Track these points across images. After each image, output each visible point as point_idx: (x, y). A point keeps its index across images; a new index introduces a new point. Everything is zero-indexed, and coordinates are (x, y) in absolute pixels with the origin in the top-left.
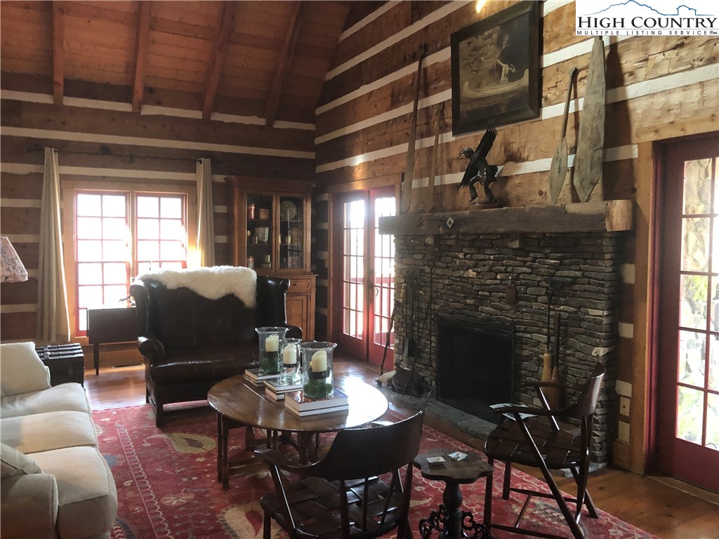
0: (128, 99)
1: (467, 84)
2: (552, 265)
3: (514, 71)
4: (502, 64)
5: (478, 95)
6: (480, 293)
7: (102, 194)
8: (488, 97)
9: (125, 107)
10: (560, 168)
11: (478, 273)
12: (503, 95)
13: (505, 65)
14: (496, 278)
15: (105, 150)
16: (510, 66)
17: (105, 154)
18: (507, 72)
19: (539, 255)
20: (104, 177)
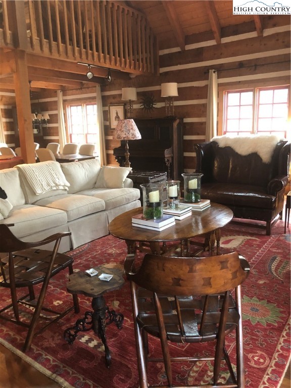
0: (254, 29)
7: (240, 92)
9: (253, 35)
15: (241, 65)
17: (240, 68)
20: (240, 82)
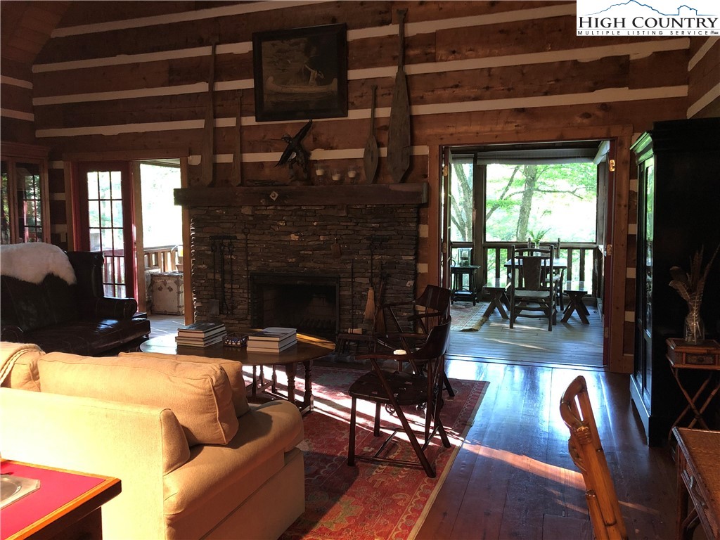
1: (271, 79)
2: (373, 227)
3: (322, 77)
4: (311, 70)
5: (284, 90)
6: (302, 252)
8: (295, 94)
10: (372, 158)
11: (300, 236)
12: (311, 94)
13: (314, 71)
14: (319, 240)
16: (318, 72)
18: (316, 77)
19: (361, 221)
